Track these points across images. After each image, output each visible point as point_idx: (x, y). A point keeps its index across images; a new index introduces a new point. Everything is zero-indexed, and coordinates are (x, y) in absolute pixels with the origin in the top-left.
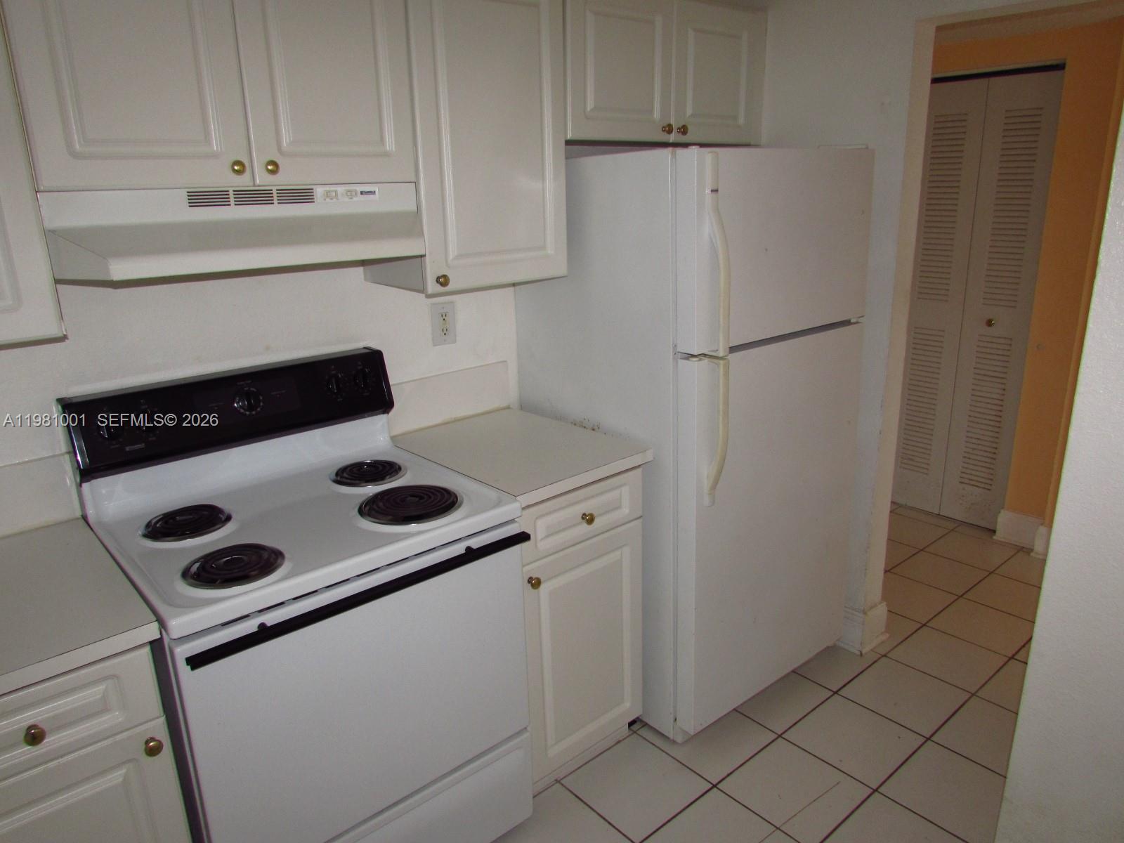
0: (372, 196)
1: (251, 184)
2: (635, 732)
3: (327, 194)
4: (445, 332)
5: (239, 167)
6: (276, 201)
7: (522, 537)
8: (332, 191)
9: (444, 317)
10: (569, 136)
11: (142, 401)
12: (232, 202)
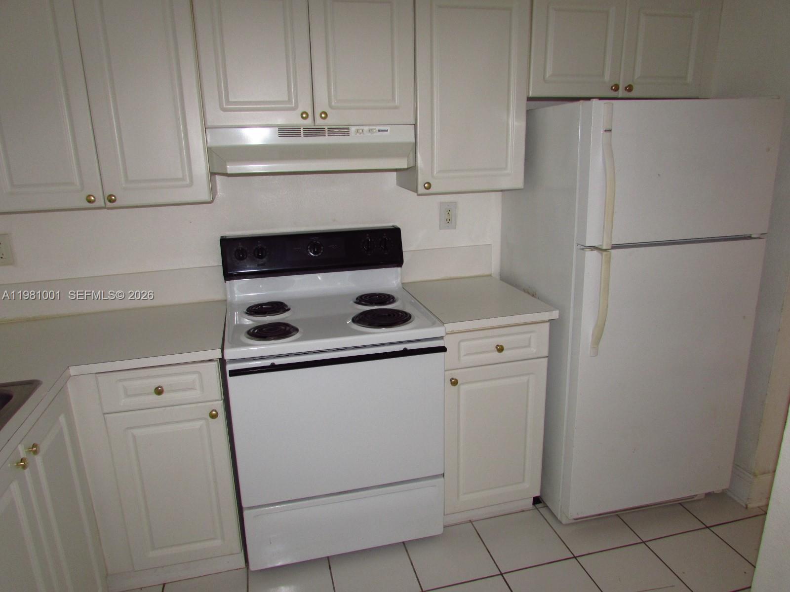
0: (385, 133)
1: (313, 124)
2: (537, 508)
3: (357, 131)
4: (448, 221)
5: (304, 115)
6: (327, 135)
7: (443, 349)
8: (360, 129)
9: (448, 211)
10: (531, 95)
11: (259, 242)
12: (302, 135)
